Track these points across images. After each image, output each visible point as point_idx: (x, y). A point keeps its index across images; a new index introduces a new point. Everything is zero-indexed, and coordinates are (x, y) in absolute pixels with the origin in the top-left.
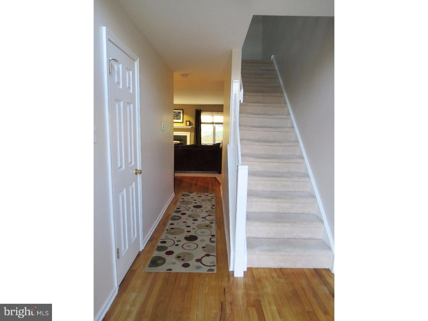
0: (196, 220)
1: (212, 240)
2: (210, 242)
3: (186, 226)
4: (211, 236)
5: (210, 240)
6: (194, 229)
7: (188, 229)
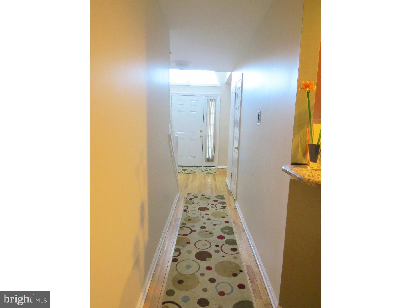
0: (203, 228)
1: (187, 208)
2: (187, 206)
3: (211, 221)
4: (186, 211)
5: (188, 208)
6: (203, 217)
7: (208, 217)
